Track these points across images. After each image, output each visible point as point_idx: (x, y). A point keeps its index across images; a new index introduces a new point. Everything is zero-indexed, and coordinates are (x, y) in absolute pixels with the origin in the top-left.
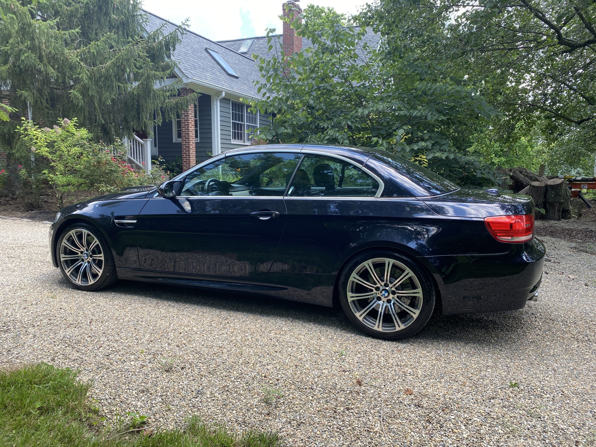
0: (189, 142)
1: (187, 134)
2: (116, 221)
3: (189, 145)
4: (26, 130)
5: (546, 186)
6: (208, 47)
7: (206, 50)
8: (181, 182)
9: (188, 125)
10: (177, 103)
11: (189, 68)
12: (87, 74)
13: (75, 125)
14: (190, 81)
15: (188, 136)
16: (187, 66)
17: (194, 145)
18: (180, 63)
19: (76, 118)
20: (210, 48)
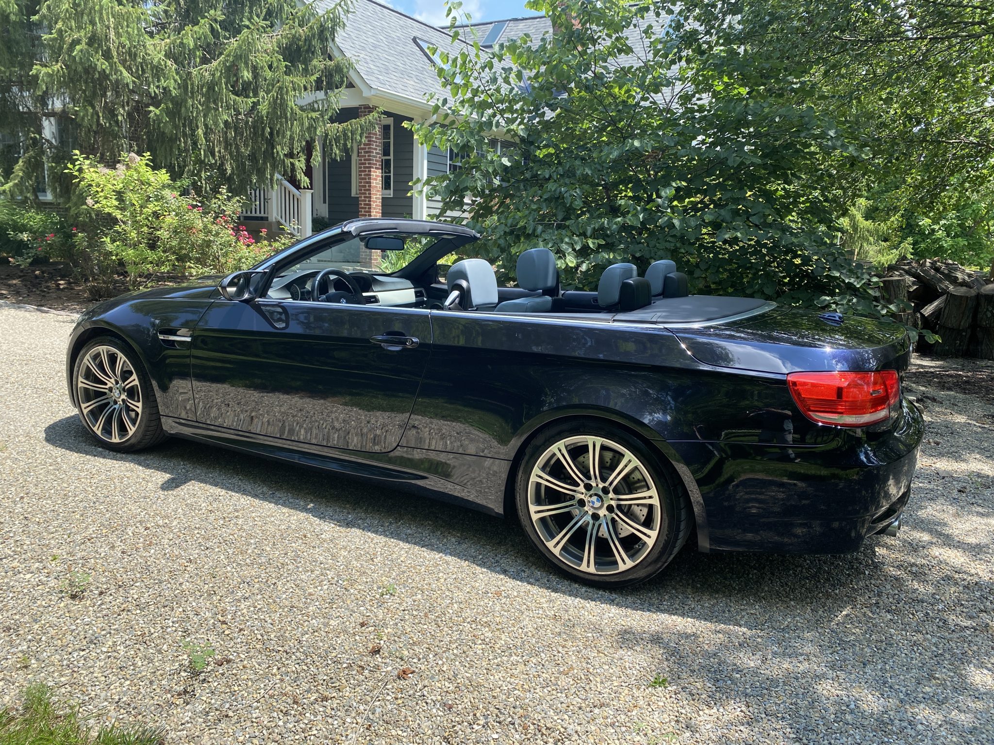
0: (370, 197)
1: (367, 183)
2: (161, 337)
3: (370, 201)
4: (80, 170)
5: (978, 296)
6: (420, 36)
7: (415, 40)
8: (265, 273)
9: (370, 167)
10: (344, 130)
11: (376, 72)
12: (175, 81)
13: (147, 165)
14: (373, 92)
15: (370, 186)
16: (372, 67)
17: (379, 202)
18: (358, 61)
19: (149, 153)
20: (425, 38)
